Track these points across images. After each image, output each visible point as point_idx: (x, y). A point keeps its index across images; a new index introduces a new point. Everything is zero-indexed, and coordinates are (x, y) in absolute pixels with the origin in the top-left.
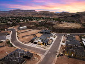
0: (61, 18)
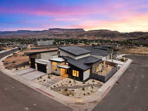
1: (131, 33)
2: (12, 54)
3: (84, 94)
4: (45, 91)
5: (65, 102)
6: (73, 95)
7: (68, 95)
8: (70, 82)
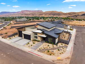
0: (70, 17)
1: (69, 13)
2: (3, 28)
3: (60, 53)
4: (35, 53)
5: (51, 60)
6: (54, 54)
7: (51, 55)
8: (48, 45)
